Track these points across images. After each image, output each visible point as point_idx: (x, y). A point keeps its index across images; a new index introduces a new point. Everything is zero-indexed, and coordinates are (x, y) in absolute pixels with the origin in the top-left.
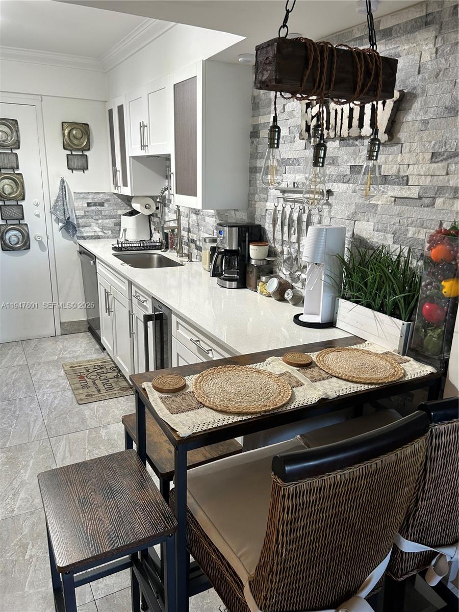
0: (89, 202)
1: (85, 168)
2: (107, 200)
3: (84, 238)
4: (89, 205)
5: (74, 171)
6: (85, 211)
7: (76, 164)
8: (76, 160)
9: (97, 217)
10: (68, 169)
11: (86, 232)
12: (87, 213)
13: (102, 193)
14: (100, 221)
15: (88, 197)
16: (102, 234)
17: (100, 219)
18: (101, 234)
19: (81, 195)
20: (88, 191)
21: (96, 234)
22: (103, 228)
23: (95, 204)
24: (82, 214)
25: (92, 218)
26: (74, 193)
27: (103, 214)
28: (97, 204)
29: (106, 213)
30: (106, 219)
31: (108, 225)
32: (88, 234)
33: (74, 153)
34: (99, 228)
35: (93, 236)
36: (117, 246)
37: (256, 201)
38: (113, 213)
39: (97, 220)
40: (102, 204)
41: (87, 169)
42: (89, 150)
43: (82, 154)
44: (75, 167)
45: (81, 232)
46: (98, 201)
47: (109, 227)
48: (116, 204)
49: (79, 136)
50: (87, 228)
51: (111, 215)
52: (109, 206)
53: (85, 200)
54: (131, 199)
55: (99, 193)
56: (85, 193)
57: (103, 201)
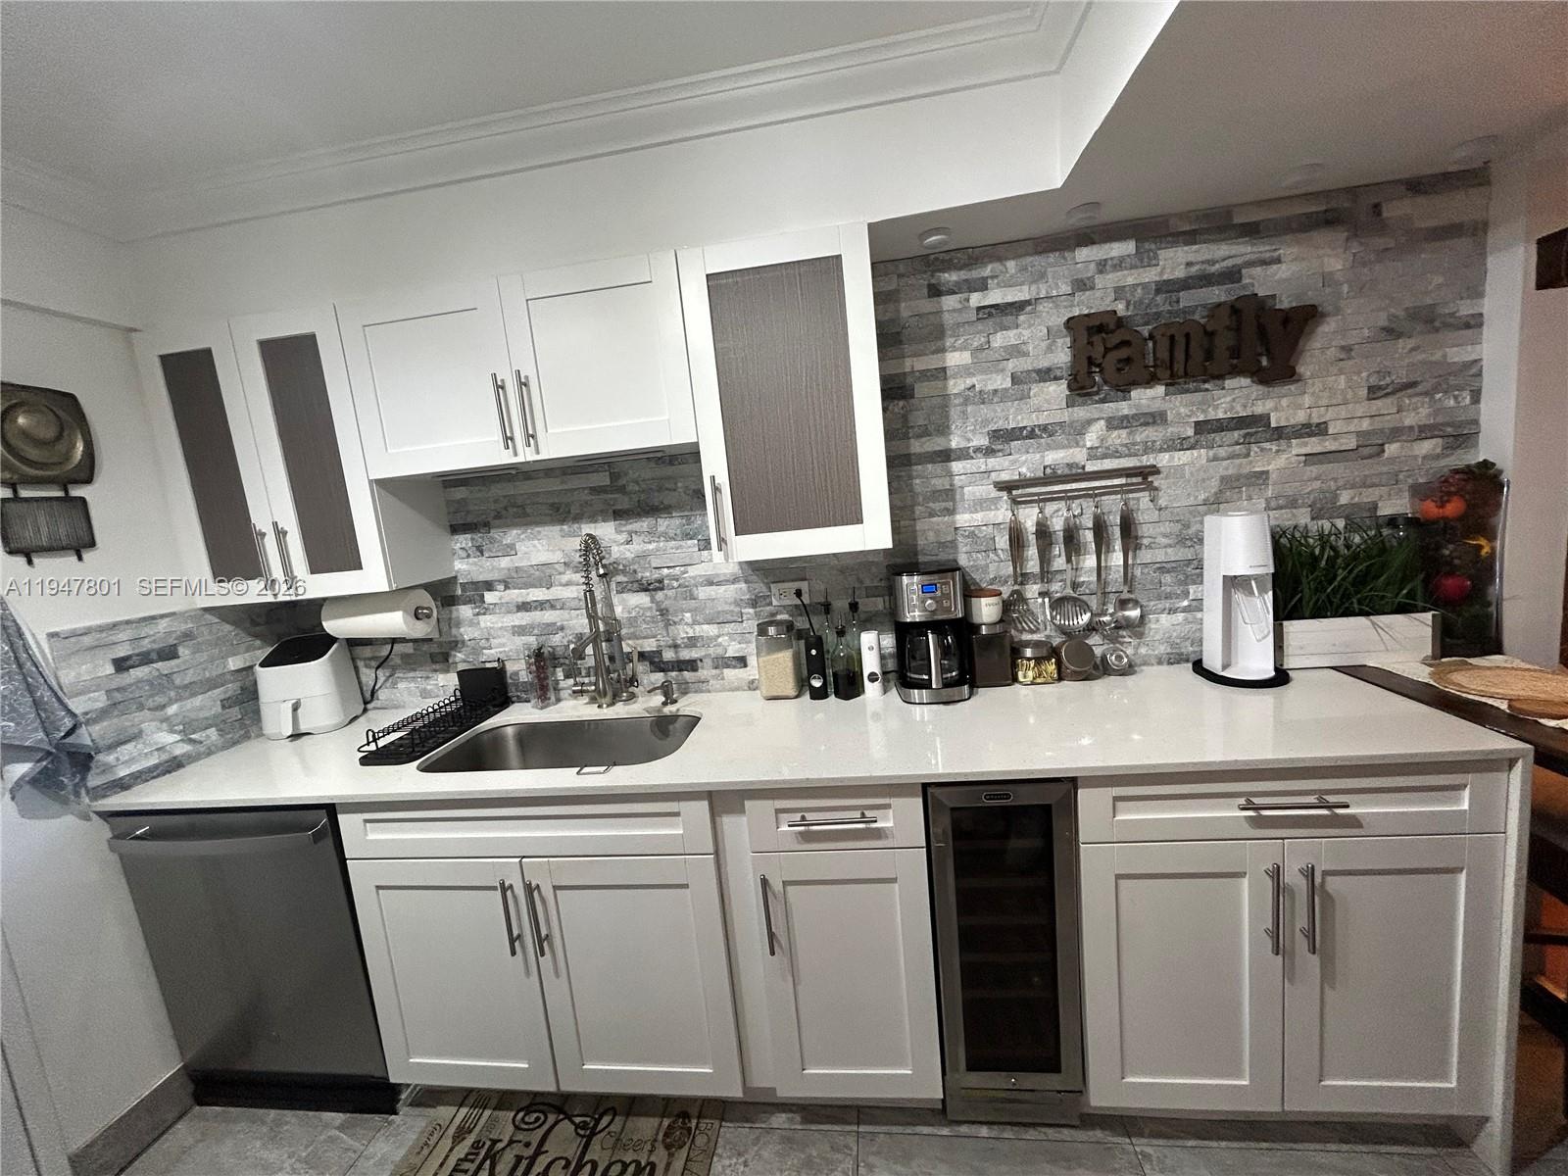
0: (122, 654)
1: (81, 543)
2: (188, 636)
3: (122, 785)
4: (121, 665)
5: (36, 560)
6: (108, 692)
7: (44, 530)
8: (42, 520)
9: (160, 700)
10: (11, 552)
11: (124, 761)
12: (118, 696)
13: (162, 616)
14: (172, 710)
15: (114, 639)
16: (186, 748)
17: (171, 702)
18: (181, 749)
19: (87, 640)
20: (126, 618)
21: (165, 757)
22: (187, 728)
23: (145, 659)
24: (100, 705)
25: (141, 707)
26: (52, 635)
27: (178, 682)
28: (154, 656)
29: (189, 678)
30: (194, 695)
31: (202, 715)
32: (135, 768)
33: (24, 493)
34: (175, 732)
35: (156, 767)
36: (372, 747)
38: (212, 672)
39: (163, 707)
40: (169, 653)
41: (92, 544)
42: (89, 480)
43: (60, 494)
44: (45, 542)
45: (108, 768)
46: (155, 646)
47: (206, 718)
48: (218, 642)
49: (48, 432)
50: (129, 747)
51: (208, 680)
52: (194, 653)
53: (100, 653)
55: (153, 618)
56: (101, 629)
57: (172, 641)
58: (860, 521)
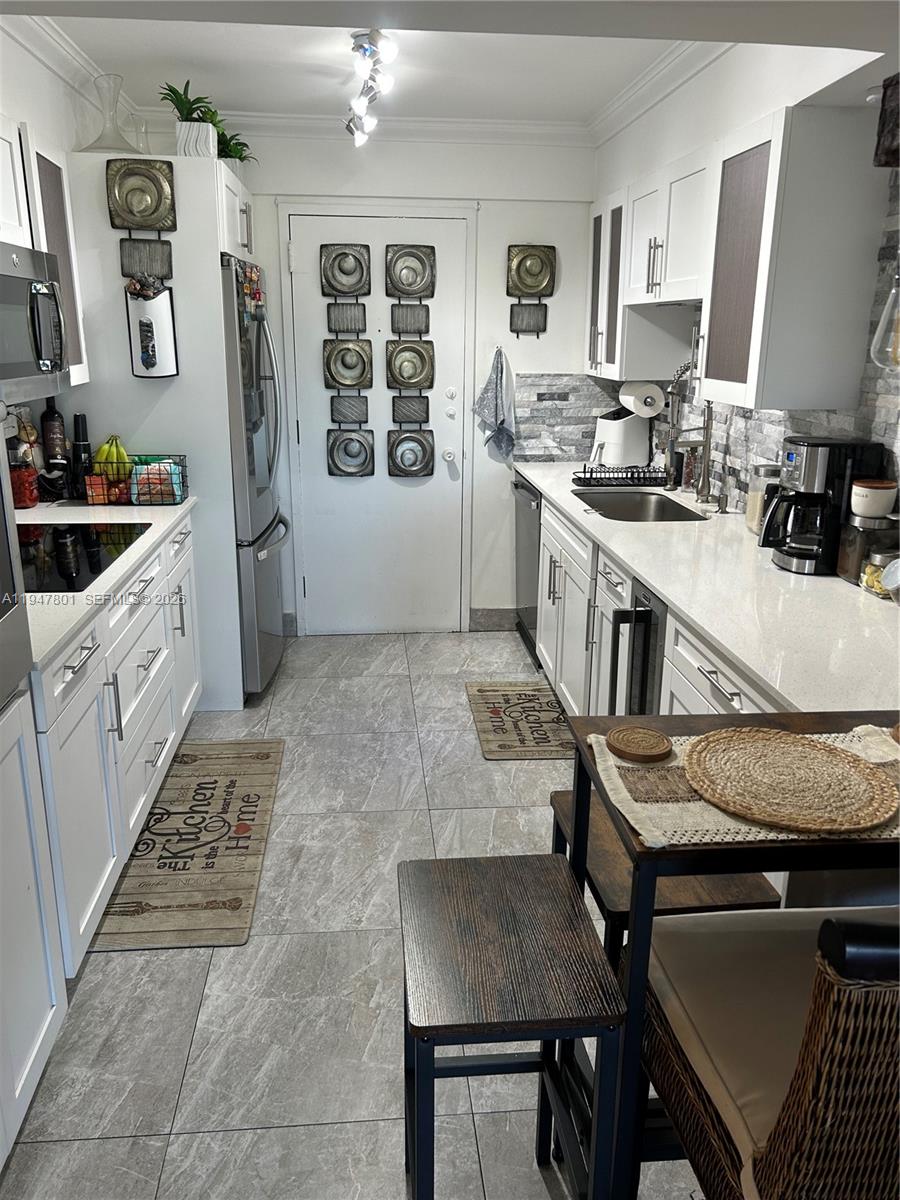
0: (542, 392)
1: (540, 329)
2: (575, 389)
3: (525, 459)
4: (541, 397)
5: (520, 336)
6: (532, 410)
7: (525, 323)
8: (526, 315)
9: (552, 421)
10: (512, 331)
11: (531, 447)
12: (535, 413)
13: (566, 375)
14: (557, 429)
15: (540, 383)
16: (559, 452)
17: (557, 424)
18: (556, 452)
19: (529, 381)
20: (542, 373)
21: (547, 453)
22: (561, 441)
23: (552, 397)
24: (527, 415)
25: (544, 423)
26: (517, 375)
27: (564, 414)
28: (556, 397)
29: (571, 413)
30: (569, 424)
31: (573, 437)
32: (534, 453)
33: (524, 302)
34: (554, 441)
35: (542, 456)
36: (582, 475)
37: (878, 394)
38: (583, 414)
39: (553, 426)
40: (564, 397)
41: (544, 330)
42: (551, 295)
43: (537, 302)
44: (524, 327)
45: (522, 448)
46: (559, 391)
47: (572, 440)
48: (590, 397)
49: (536, 269)
50: (533, 441)
51: (579, 418)
52: (576, 400)
53: (534, 388)
54: (620, 387)
55: (561, 375)
56: (536, 376)
57: (567, 390)
58: (745, 382)
